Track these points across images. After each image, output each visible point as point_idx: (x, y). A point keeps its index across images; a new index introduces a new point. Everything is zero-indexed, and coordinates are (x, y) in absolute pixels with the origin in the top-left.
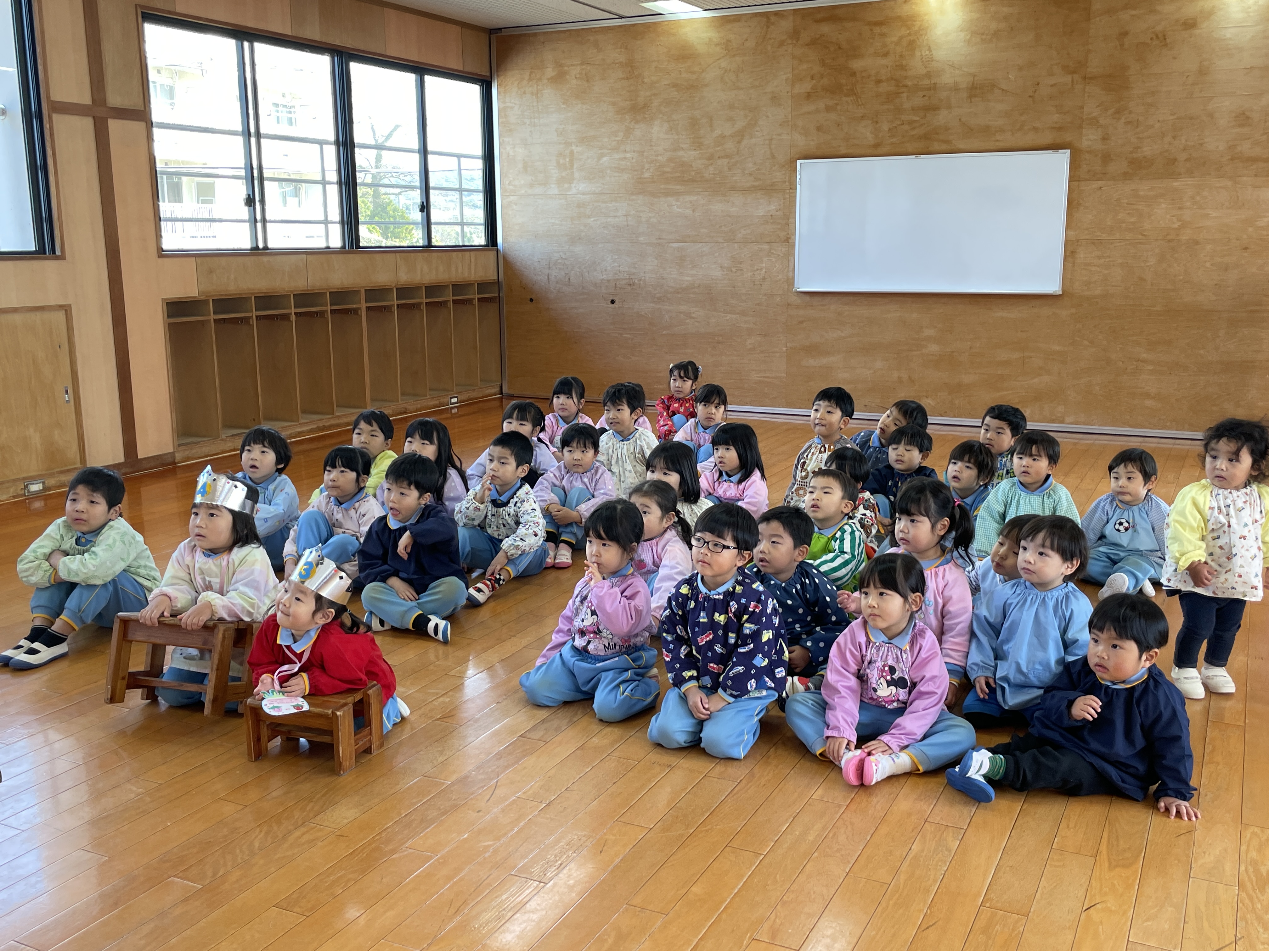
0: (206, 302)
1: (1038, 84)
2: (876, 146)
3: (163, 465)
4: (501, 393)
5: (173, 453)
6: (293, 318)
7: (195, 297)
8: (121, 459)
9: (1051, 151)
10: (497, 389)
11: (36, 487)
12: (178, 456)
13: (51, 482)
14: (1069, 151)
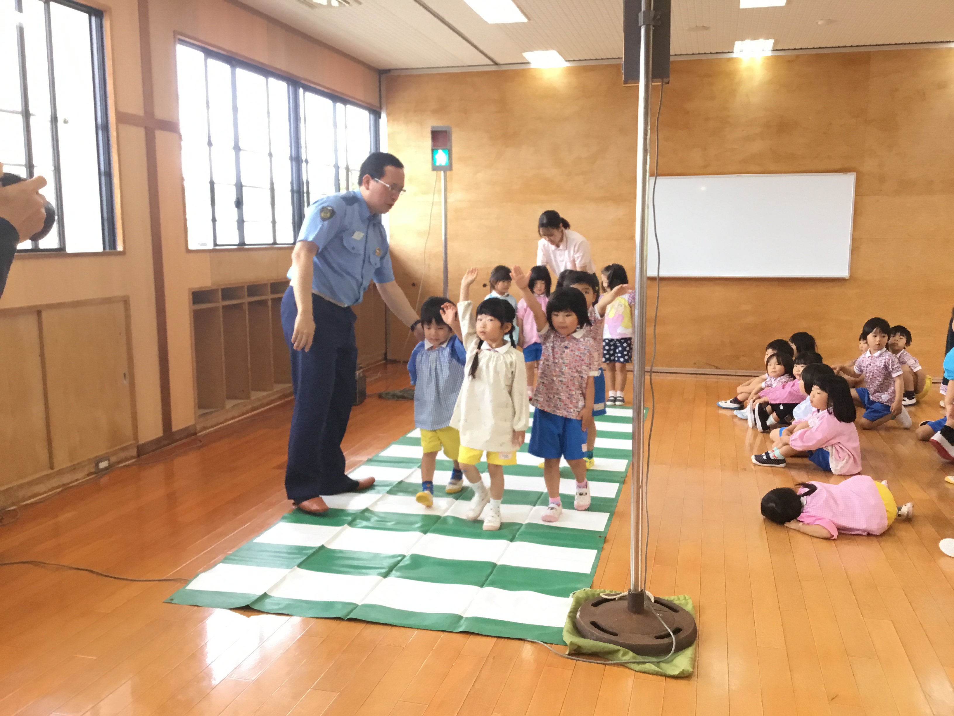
0: (216, 290)
1: (831, 124)
2: (706, 166)
3: (188, 436)
4: (385, 358)
5: (195, 425)
6: (270, 303)
7: (209, 287)
8: (160, 433)
9: (842, 173)
10: (382, 357)
11: (103, 465)
12: (198, 427)
13: (113, 459)
14: (855, 173)
